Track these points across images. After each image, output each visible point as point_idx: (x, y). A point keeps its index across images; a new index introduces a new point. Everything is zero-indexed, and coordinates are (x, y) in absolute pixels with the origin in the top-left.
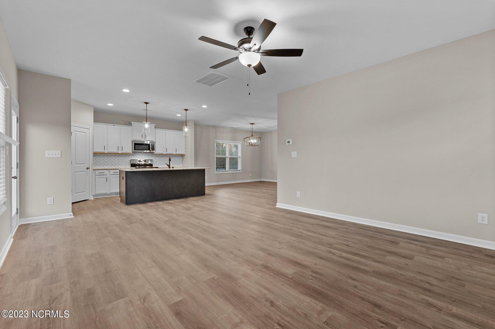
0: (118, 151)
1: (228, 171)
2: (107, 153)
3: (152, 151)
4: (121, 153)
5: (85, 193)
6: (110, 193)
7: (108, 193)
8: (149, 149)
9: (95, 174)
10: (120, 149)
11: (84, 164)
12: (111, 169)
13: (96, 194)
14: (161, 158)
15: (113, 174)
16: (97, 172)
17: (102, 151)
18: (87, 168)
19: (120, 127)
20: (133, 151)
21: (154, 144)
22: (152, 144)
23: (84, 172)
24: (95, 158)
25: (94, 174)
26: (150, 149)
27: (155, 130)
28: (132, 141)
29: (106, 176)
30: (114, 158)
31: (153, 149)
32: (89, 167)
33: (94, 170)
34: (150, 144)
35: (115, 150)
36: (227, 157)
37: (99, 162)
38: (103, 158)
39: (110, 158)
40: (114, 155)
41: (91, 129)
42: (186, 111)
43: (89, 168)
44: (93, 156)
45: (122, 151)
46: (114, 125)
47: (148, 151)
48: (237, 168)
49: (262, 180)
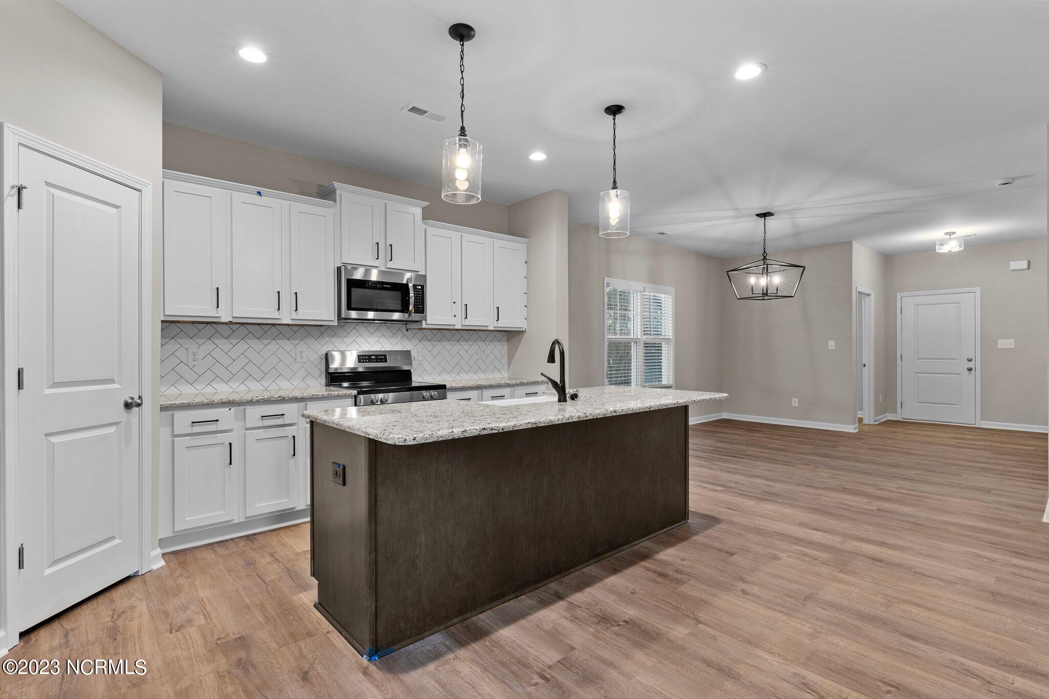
0: (276, 315)
2: (230, 323)
3: (415, 317)
4: (290, 322)
5: (117, 541)
6: (246, 518)
7: (236, 521)
8: (404, 309)
9: (169, 429)
10: (287, 301)
11: (111, 381)
12: (251, 402)
13: (174, 532)
14: (439, 347)
15: (260, 424)
16: (183, 419)
17: (203, 309)
18: (128, 406)
19: (286, 203)
20: (343, 316)
21: (423, 286)
22: (415, 286)
23: (112, 430)
24: (172, 346)
25: (165, 432)
26: (411, 307)
27: (425, 226)
28: (339, 269)
29: (225, 438)
30: (257, 345)
31: (420, 307)
32: (136, 397)
33: (164, 408)
34: (411, 285)
35: (264, 311)
37: (191, 363)
38: (208, 346)
39: (242, 346)
40: (258, 331)
41: (148, 192)
42: (615, 115)
43: (139, 405)
44: (162, 337)
45: (294, 316)
46: (259, 193)
47: (396, 316)
48: (659, 379)
49: (724, 417)
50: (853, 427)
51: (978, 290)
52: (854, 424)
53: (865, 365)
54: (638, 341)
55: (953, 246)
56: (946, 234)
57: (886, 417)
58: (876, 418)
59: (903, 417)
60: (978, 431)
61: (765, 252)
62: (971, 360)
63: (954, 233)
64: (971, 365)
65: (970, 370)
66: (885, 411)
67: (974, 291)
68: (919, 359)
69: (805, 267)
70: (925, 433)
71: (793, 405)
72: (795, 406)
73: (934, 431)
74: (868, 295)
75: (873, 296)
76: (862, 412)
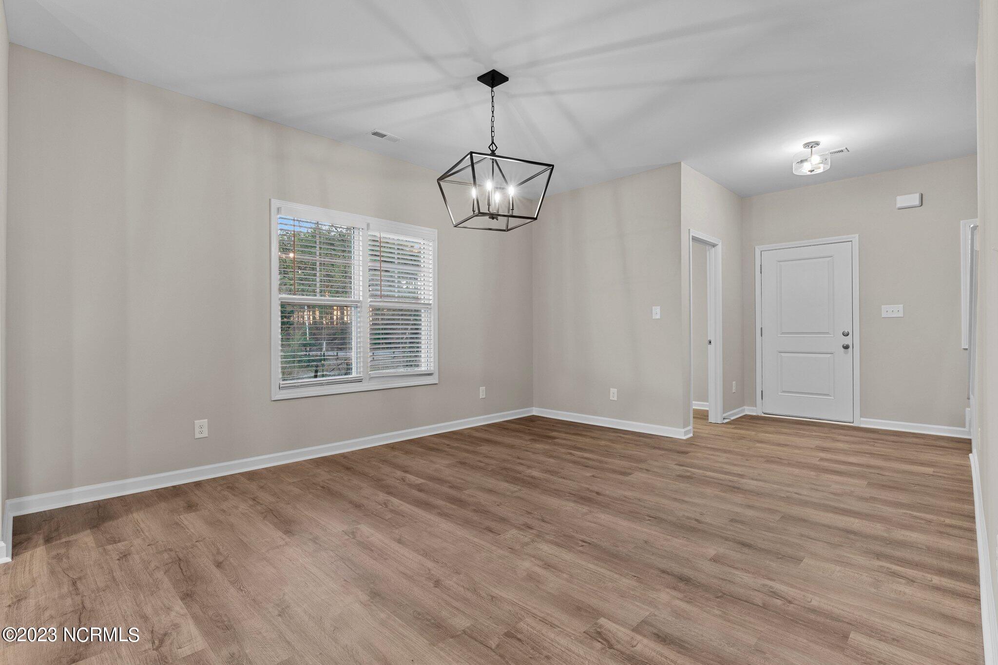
1: (360, 381)
36: (357, 305)
48: (413, 363)
49: (535, 413)
50: (683, 430)
51: (855, 238)
52: (684, 426)
53: (710, 342)
54: (359, 304)
55: (815, 165)
56: (807, 145)
57: (744, 410)
58: (725, 415)
59: (764, 411)
60: (855, 433)
61: (493, 143)
62: (848, 335)
63: (817, 144)
64: (847, 341)
65: (846, 347)
66: (742, 404)
67: (851, 240)
68: (783, 333)
69: (553, 166)
70: (782, 438)
71: (611, 398)
72: (613, 399)
73: (796, 435)
74: (714, 245)
75: (719, 248)
76: (708, 404)
